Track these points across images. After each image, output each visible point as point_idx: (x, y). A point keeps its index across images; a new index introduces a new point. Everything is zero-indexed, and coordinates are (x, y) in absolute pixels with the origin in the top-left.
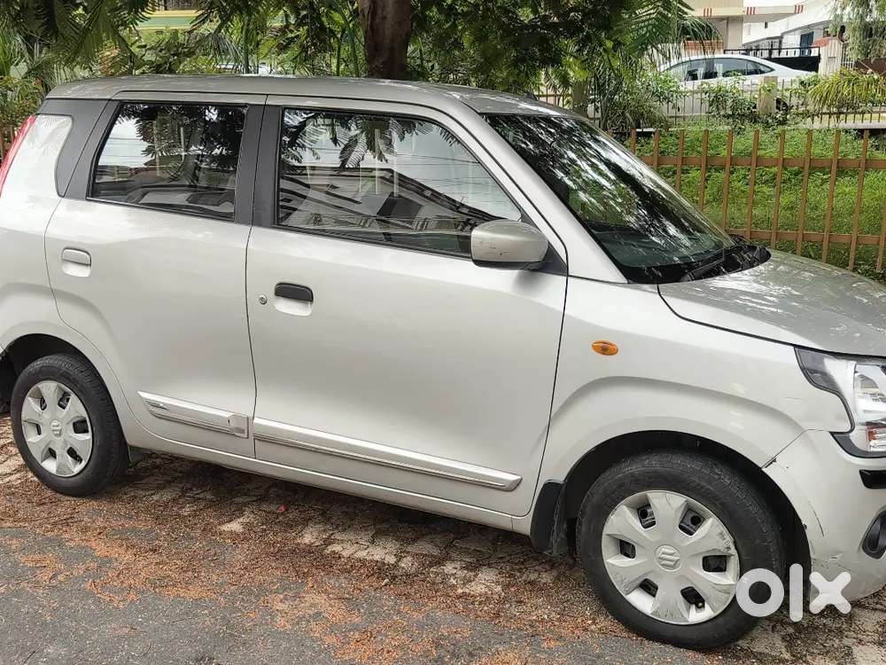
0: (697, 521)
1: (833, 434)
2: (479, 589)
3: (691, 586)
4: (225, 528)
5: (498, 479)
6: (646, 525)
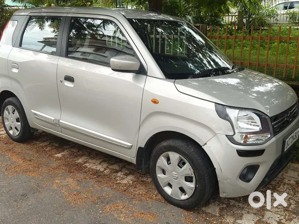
1: (226, 136)
2: (125, 182)
3: (181, 186)
4: (56, 155)
5: (125, 145)
6: (168, 164)
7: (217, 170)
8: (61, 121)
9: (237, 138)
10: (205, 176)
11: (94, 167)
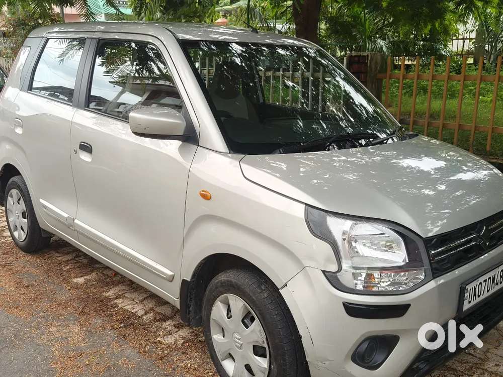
0: (252, 320)
1: (324, 272)
2: (170, 340)
3: (247, 363)
4: (75, 280)
5: (163, 273)
6: (229, 317)
7: (303, 340)
8: (76, 221)
9: (346, 278)
10: (286, 349)
11: (128, 308)
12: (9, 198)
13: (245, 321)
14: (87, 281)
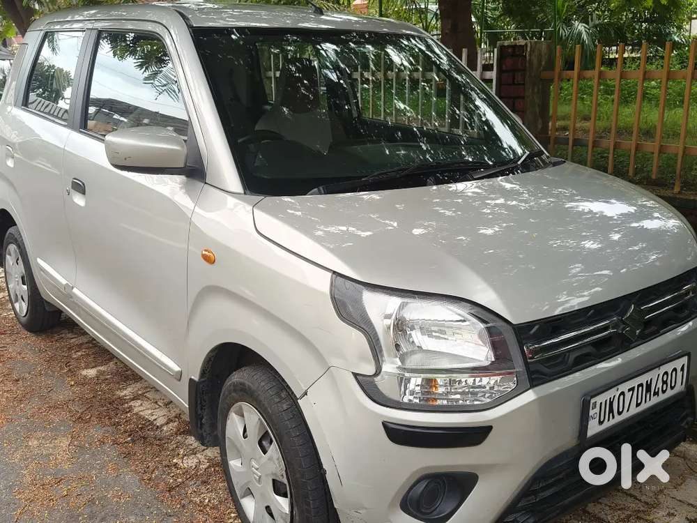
0: (270, 442)
1: (355, 375)
2: (190, 462)
3: (269, 505)
4: (84, 372)
5: (169, 368)
6: (245, 437)
7: (328, 477)
8: (75, 290)
10: (309, 488)
11: (146, 414)
12: (8, 257)
13: (264, 442)
14: (101, 373)
